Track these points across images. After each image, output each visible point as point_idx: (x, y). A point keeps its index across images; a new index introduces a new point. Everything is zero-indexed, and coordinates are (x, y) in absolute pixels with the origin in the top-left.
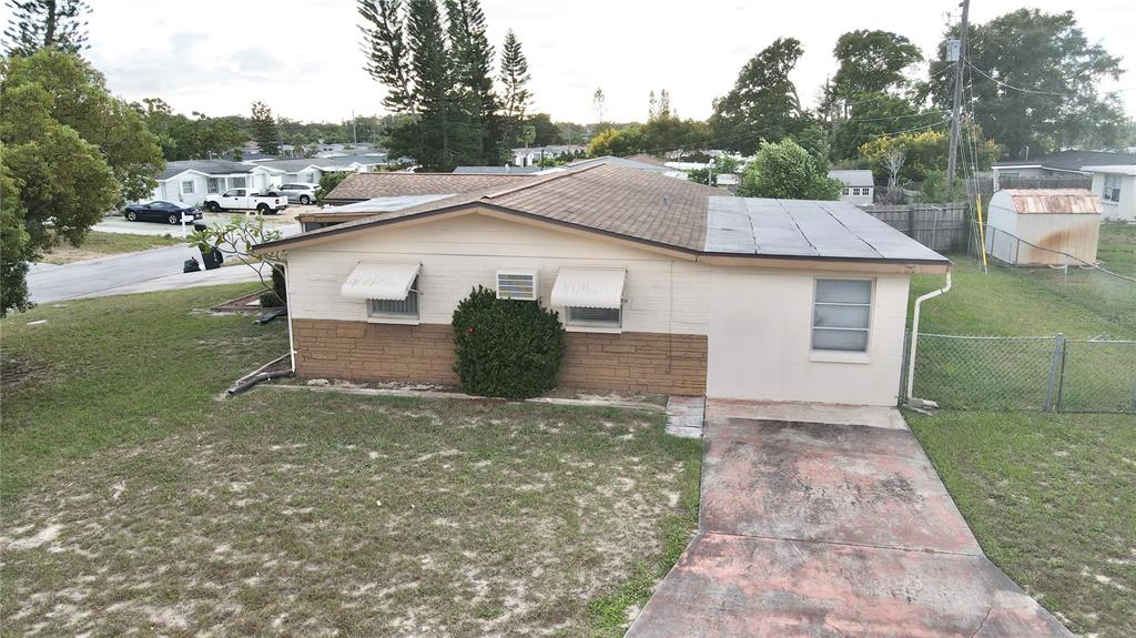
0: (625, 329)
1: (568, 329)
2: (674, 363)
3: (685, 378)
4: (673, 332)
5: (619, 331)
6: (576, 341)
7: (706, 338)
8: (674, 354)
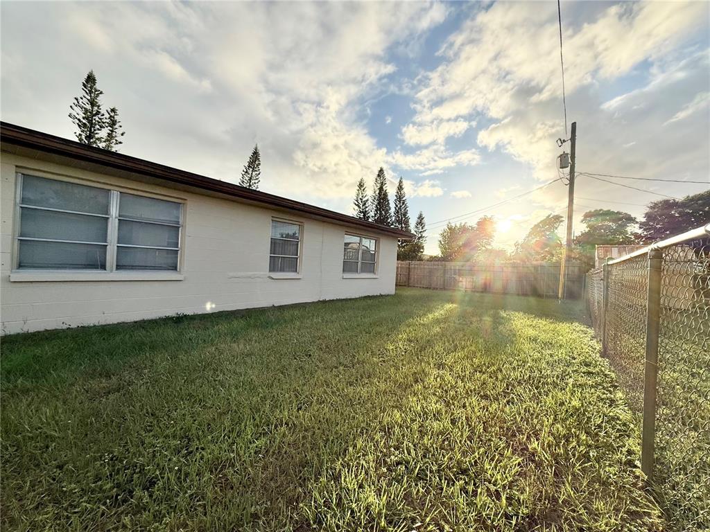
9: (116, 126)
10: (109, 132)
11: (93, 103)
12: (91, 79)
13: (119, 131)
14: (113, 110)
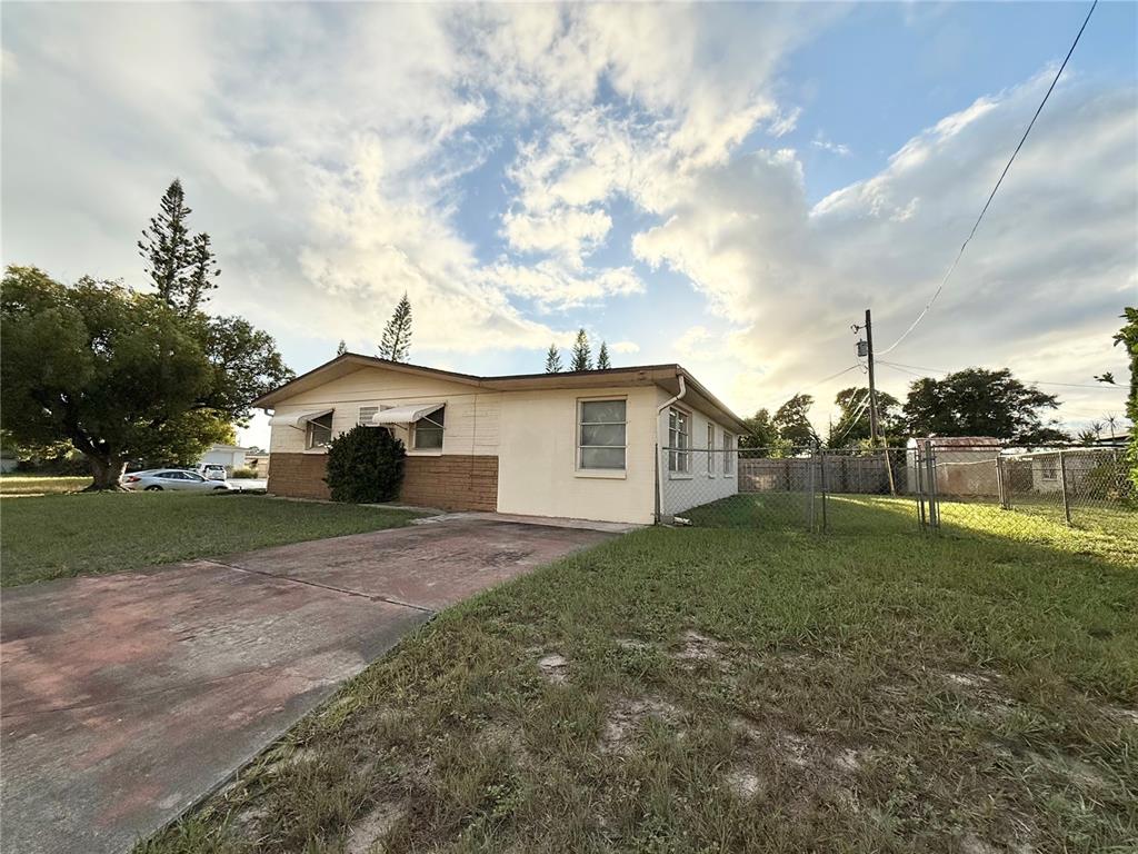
0: (444, 453)
1: (408, 454)
2: (475, 481)
3: (483, 495)
4: (475, 454)
5: (438, 454)
6: (413, 464)
7: (496, 458)
8: (475, 473)
9: (207, 262)
10: (197, 270)
11: (176, 227)
12: (175, 191)
13: (212, 268)
14: (204, 237)
